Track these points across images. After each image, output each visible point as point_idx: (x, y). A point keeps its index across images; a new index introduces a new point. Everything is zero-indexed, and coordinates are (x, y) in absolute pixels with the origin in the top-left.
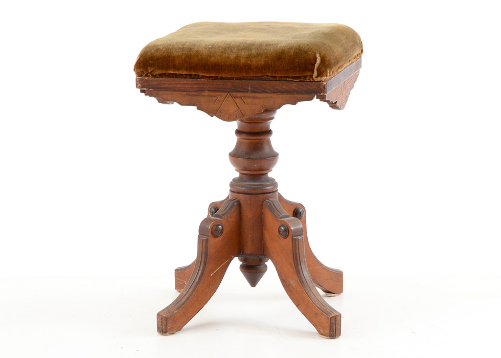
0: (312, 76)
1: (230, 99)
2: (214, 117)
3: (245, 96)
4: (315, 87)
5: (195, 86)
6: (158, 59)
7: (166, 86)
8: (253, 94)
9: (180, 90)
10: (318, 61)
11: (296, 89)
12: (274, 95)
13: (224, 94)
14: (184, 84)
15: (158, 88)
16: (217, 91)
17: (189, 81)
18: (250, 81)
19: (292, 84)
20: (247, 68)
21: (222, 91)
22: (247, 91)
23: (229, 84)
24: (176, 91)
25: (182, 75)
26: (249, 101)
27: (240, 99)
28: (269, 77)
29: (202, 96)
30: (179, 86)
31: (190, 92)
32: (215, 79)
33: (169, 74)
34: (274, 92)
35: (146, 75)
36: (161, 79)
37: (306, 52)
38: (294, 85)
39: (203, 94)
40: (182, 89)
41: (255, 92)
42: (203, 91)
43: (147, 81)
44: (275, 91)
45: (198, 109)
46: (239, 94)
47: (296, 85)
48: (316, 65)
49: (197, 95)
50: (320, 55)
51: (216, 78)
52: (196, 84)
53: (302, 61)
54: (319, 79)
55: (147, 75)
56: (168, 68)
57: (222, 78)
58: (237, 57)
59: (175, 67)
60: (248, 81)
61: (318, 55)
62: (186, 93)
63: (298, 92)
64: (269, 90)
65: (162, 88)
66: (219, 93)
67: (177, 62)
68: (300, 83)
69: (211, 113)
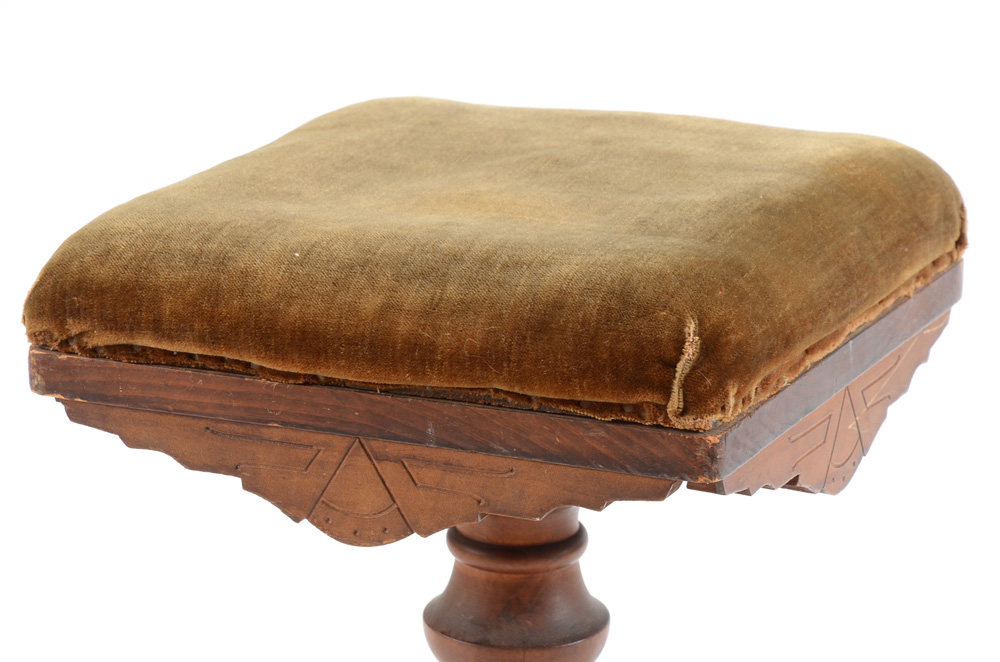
0: (662, 409)
1: (362, 461)
2: (305, 522)
3: (414, 458)
4: (674, 450)
5: (234, 404)
6: (102, 291)
7: (133, 392)
8: (446, 454)
9: (180, 413)
10: (691, 351)
11: (603, 449)
12: (522, 465)
13: (340, 442)
14: (196, 391)
15: (103, 398)
16: (314, 428)
17: (214, 380)
18: (436, 405)
19: (588, 429)
20: (419, 353)
21: (333, 431)
22: (421, 439)
23: (356, 407)
24: (168, 413)
25: (190, 356)
26: (429, 475)
27: (399, 466)
28: (502, 396)
29: (261, 439)
30: (177, 396)
31: (218, 421)
32: (306, 384)
33: (144, 349)
34: (521, 454)
35: (60, 345)
36: (114, 364)
37: (645, 311)
38: (595, 435)
39: (266, 433)
40: (189, 407)
41: (450, 446)
42: (263, 422)
43: (64, 368)
44: (525, 449)
45: (247, 486)
46: (393, 448)
47: (602, 433)
48: (682, 368)
49: (245, 436)
50: (701, 324)
51: (312, 381)
52: (238, 395)
53: (626, 346)
54: (688, 422)
55: (65, 345)
56: (134, 328)
57: (330, 383)
58: (385, 310)
59: (157, 327)
60: (426, 403)
61: (691, 327)
62: (203, 424)
63: (609, 463)
64: (502, 443)
65: (117, 399)
66: (321, 437)
67: (167, 308)
68: (620, 428)
69: (295, 508)
